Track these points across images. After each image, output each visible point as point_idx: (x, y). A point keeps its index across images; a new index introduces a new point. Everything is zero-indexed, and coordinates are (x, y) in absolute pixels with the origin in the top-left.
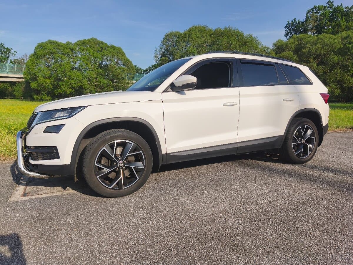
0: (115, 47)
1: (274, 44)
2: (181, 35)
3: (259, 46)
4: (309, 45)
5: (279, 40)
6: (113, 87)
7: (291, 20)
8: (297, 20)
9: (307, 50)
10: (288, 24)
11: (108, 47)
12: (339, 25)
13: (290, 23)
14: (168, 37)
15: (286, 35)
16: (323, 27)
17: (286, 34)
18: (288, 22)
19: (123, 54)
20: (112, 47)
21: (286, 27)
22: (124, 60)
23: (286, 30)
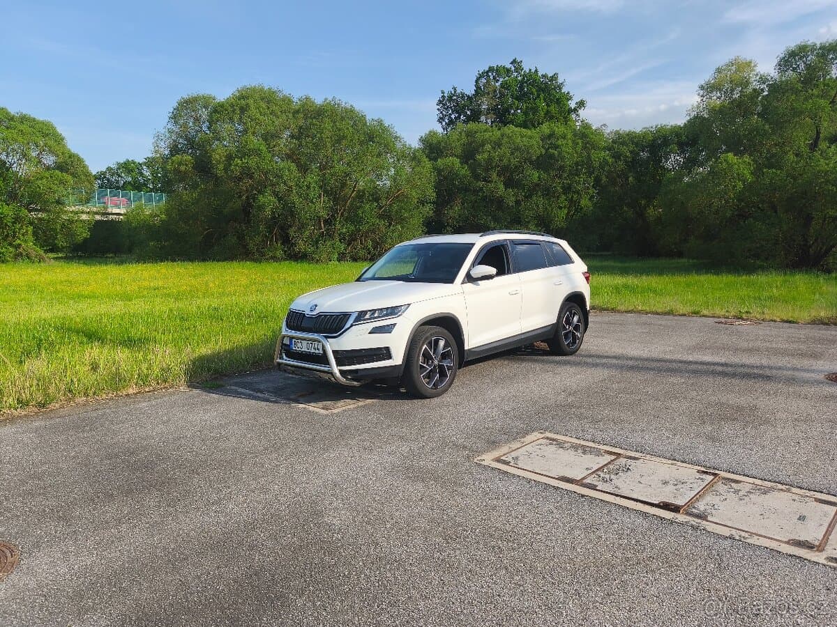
0: (34, 120)
1: (422, 140)
2: (222, 105)
3: (399, 145)
4: (488, 147)
5: (430, 132)
6: (31, 223)
7: (448, 90)
8: (458, 91)
9: (486, 155)
10: (443, 97)
11: (12, 119)
12: (535, 110)
13: (446, 95)
14: (187, 106)
15: (441, 120)
16: (507, 110)
17: (441, 118)
18: (443, 92)
19: (59, 140)
20: (24, 119)
21: (440, 102)
22: (63, 153)
23: (438, 109)
